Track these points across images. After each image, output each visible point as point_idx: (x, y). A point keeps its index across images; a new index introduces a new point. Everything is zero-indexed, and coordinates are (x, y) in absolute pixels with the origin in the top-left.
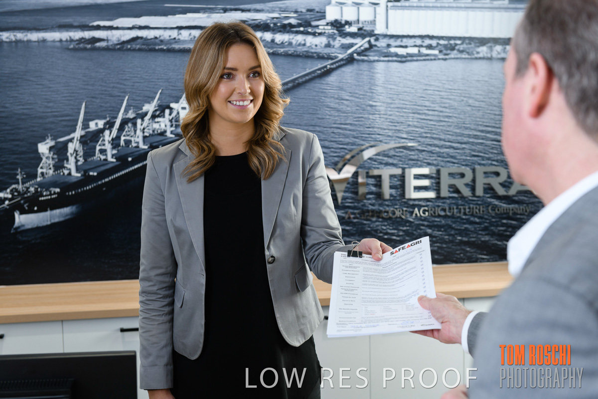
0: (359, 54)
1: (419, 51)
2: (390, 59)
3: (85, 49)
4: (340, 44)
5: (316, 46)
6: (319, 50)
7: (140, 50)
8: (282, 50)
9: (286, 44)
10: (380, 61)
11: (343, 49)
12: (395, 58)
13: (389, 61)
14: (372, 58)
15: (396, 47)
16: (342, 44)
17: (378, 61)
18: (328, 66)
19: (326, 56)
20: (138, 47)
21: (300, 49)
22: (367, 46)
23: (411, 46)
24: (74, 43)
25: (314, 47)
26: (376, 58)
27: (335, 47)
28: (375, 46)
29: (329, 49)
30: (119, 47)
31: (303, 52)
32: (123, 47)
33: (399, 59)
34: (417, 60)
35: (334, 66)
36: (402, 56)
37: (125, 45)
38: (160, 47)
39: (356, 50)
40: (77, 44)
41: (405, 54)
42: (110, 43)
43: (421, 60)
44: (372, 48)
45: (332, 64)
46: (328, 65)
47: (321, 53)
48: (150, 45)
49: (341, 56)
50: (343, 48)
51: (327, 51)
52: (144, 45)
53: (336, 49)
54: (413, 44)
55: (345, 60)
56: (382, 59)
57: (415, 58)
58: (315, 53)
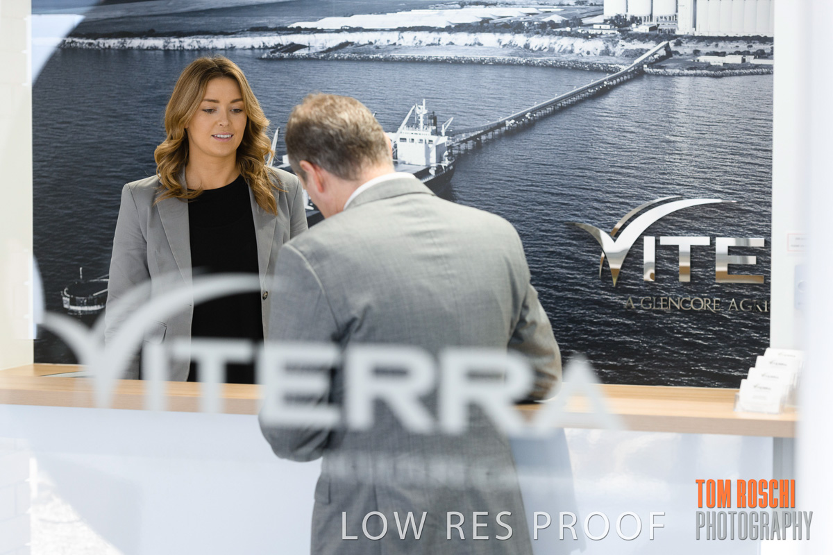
0: (651, 65)
1: (744, 60)
2: (699, 72)
3: (281, 59)
4: (623, 51)
5: (588, 53)
6: (592, 59)
7: (349, 60)
8: (539, 59)
9: (546, 50)
10: (683, 75)
11: (627, 58)
12: (705, 72)
13: (696, 75)
14: (670, 71)
15: (707, 54)
16: (626, 51)
17: (679, 75)
18: (605, 83)
19: (602, 68)
20: (347, 55)
21: (566, 58)
22: (663, 52)
23: (731, 54)
24: (268, 51)
25: (585, 54)
26: (677, 71)
27: (616, 55)
28: (676, 53)
29: (607, 57)
30: (323, 56)
31: (570, 61)
32: (328, 56)
33: (713, 72)
34: (740, 75)
35: (615, 82)
36: (717, 68)
37: (331, 53)
38: (375, 56)
39: (647, 58)
40: (272, 52)
41: (722, 65)
42: (312, 51)
43: (745, 74)
44: (672, 56)
45: (611, 80)
46: (605, 80)
47: (595, 64)
48: (363, 53)
49: (624, 68)
50: (627, 56)
51: (605, 60)
52: (354, 53)
53: (617, 57)
54: (734, 50)
55: (630, 73)
56: (686, 72)
57: (737, 71)
58: (587, 63)
